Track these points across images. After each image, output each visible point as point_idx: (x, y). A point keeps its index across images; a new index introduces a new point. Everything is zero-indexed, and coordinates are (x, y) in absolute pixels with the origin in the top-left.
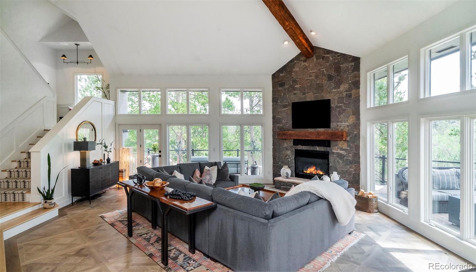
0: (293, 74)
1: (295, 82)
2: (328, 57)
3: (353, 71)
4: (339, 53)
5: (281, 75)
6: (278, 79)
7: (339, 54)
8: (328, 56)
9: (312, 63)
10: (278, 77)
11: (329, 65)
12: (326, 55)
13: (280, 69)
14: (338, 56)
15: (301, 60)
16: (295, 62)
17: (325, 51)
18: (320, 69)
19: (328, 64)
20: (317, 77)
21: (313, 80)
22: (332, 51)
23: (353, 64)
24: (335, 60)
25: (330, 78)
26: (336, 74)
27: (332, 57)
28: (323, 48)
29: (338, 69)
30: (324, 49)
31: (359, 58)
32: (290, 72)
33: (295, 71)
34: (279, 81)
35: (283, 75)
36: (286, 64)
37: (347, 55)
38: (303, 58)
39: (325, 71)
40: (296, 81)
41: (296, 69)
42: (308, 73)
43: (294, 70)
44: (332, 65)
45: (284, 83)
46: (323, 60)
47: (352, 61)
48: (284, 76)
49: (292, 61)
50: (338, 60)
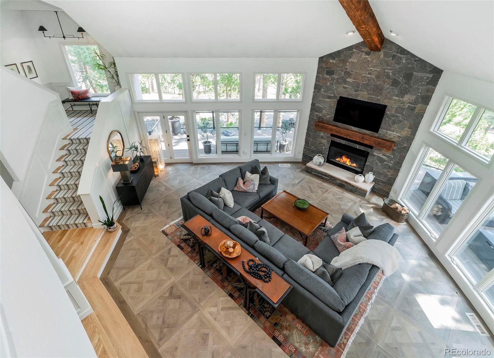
0: (348, 64)
1: (348, 74)
2: (401, 58)
3: (428, 84)
4: (417, 57)
5: (331, 61)
6: (326, 65)
7: (417, 59)
8: (401, 56)
9: (377, 59)
10: (326, 63)
11: (399, 68)
12: (399, 55)
13: (332, 53)
14: (415, 61)
15: (363, 51)
16: (354, 50)
17: (399, 48)
18: (385, 69)
19: (397, 66)
20: (378, 77)
21: (372, 79)
22: (408, 51)
23: (431, 76)
24: (408, 64)
25: (395, 83)
26: (404, 81)
27: (406, 60)
28: (397, 45)
29: (408, 76)
30: (399, 46)
31: (442, 71)
32: (344, 61)
33: (352, 61)
34: (327, 68)
35: (334, 61)
36: (341, 50)
37: (427, 62)
38: (366, 49)
39: (391, 74)
40: (350, 74)
41: (353, 60)
42: (368, 69)
43: (349, 60)
44: (403, 69)
45: (333, 71)
46: (393, 60)
47: (430, 72)
48: (335, 65)
49: (350, 48)
50: (413, 65)
